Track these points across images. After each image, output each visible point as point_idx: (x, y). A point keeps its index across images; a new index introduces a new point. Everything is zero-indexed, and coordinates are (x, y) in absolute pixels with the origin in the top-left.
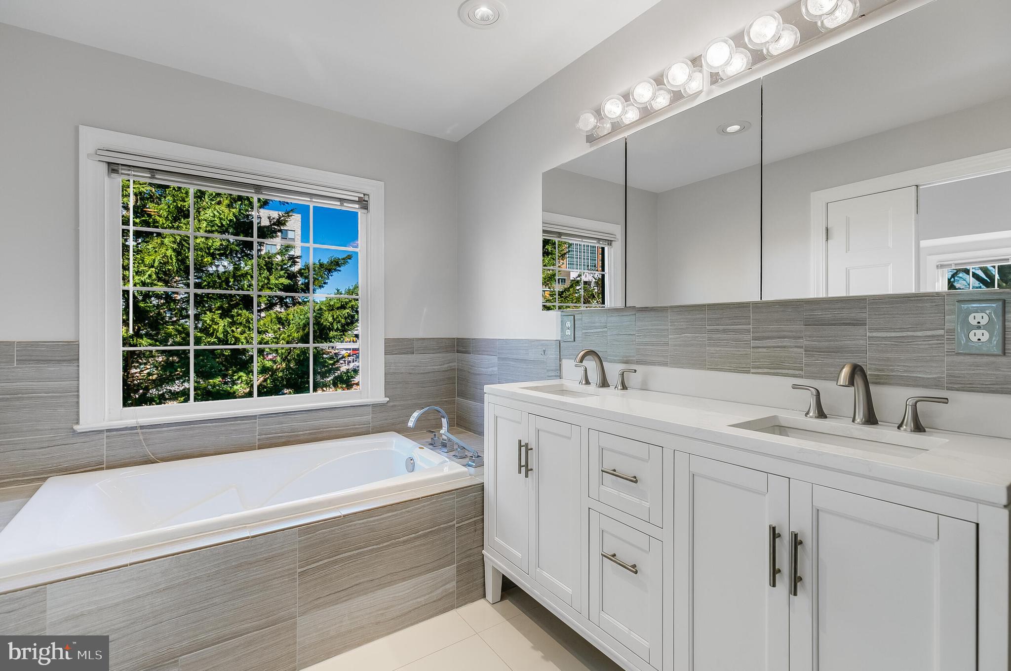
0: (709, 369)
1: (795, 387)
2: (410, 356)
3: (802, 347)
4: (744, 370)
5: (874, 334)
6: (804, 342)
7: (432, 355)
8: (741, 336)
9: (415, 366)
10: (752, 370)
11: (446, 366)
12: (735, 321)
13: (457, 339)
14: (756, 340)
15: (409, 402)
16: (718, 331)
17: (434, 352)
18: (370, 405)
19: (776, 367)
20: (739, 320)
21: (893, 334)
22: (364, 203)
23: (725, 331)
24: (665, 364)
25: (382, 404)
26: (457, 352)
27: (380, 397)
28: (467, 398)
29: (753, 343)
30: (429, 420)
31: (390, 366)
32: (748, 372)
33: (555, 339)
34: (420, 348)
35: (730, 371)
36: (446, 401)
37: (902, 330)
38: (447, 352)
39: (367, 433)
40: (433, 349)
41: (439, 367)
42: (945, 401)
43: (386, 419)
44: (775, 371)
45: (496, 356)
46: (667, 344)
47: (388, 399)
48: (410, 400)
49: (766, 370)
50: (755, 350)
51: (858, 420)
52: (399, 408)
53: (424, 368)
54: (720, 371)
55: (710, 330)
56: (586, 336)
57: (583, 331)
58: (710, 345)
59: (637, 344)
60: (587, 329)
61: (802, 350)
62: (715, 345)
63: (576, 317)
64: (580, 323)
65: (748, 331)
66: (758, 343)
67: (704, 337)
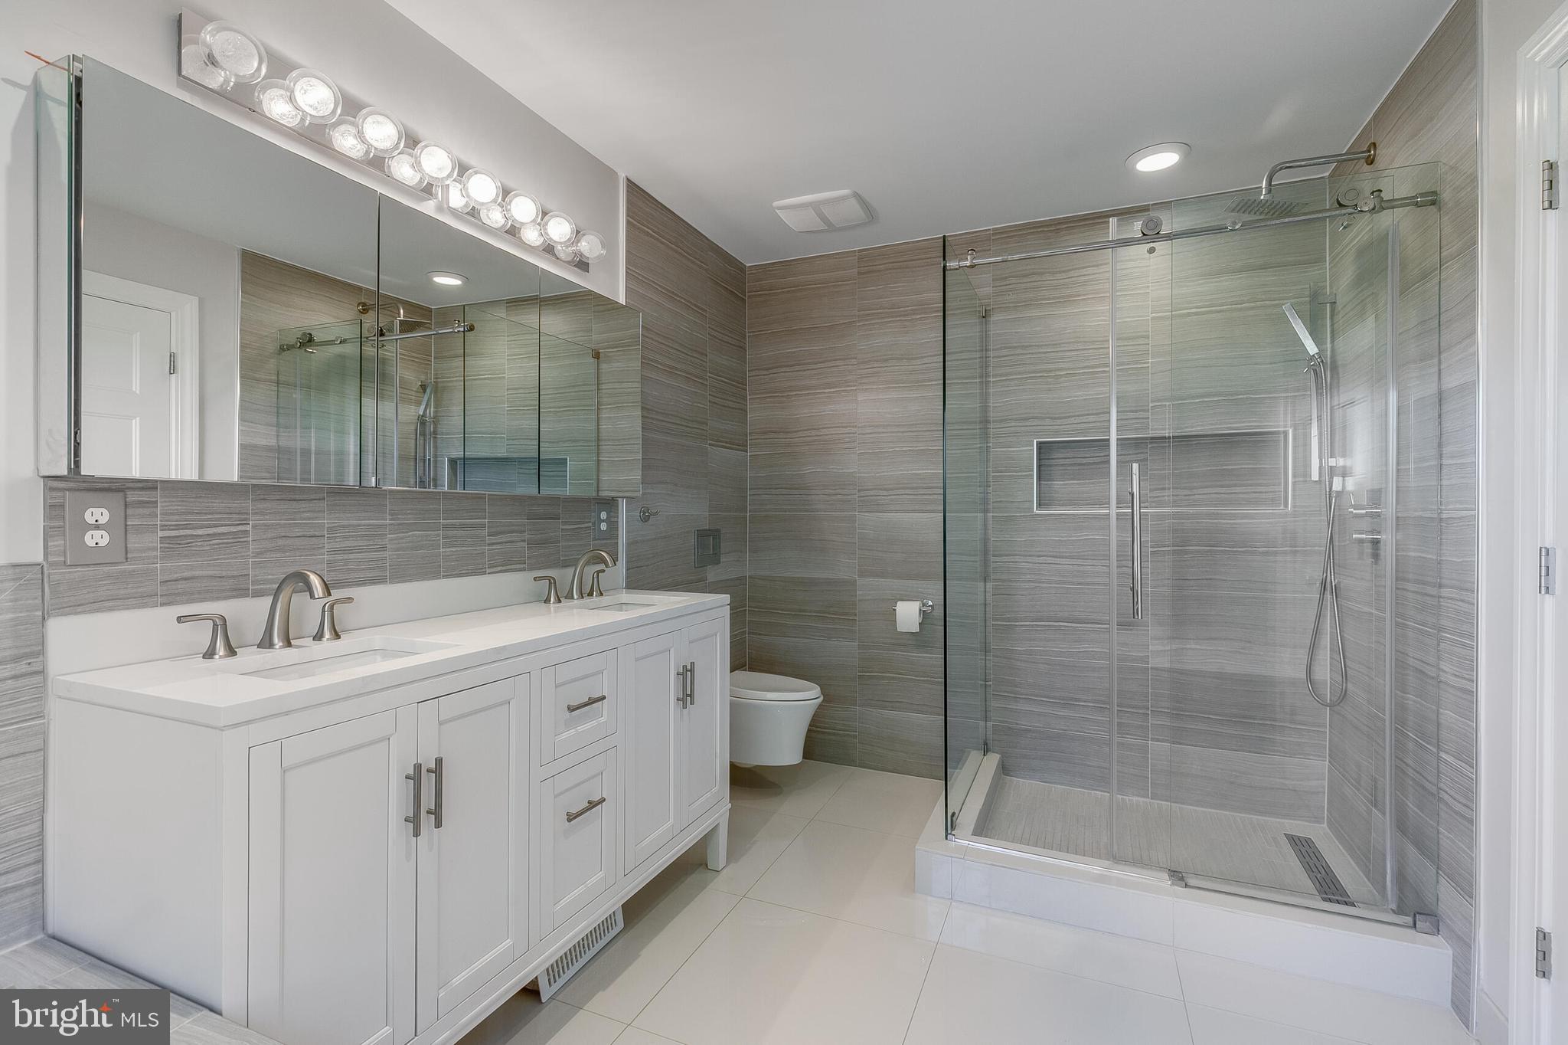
1: (536, 579)
3: (524, 541)
4: (479, 572)
5: (564, 527)
8: (477, 532)
10: (488, 571)
12: (472, 514)
14: (490, 536)
16: (453, 526)
19: (507, 564)
20: (477, 514)
23: (462, 526)
24: (382, 581)
29: (488, 540)
32: (484, 573)
33: (18, 561)
35: (467, 575)
37: (576, 523)
44: (508, 567)
46: (384, 548)
49: (499, 569)
50: (490, 547)
54: (458, 577)
55: (445, 526)
56: (172, 546)
57: (160, 534)
58: (445, 546)
59: (331, 552)
60: (178, 527)
61: (525, 545)
62: (453, 546)
63: (132, 496)
64: (146, 511)
65: (483, 525)
66: (494, 539)
67: (438, 535)
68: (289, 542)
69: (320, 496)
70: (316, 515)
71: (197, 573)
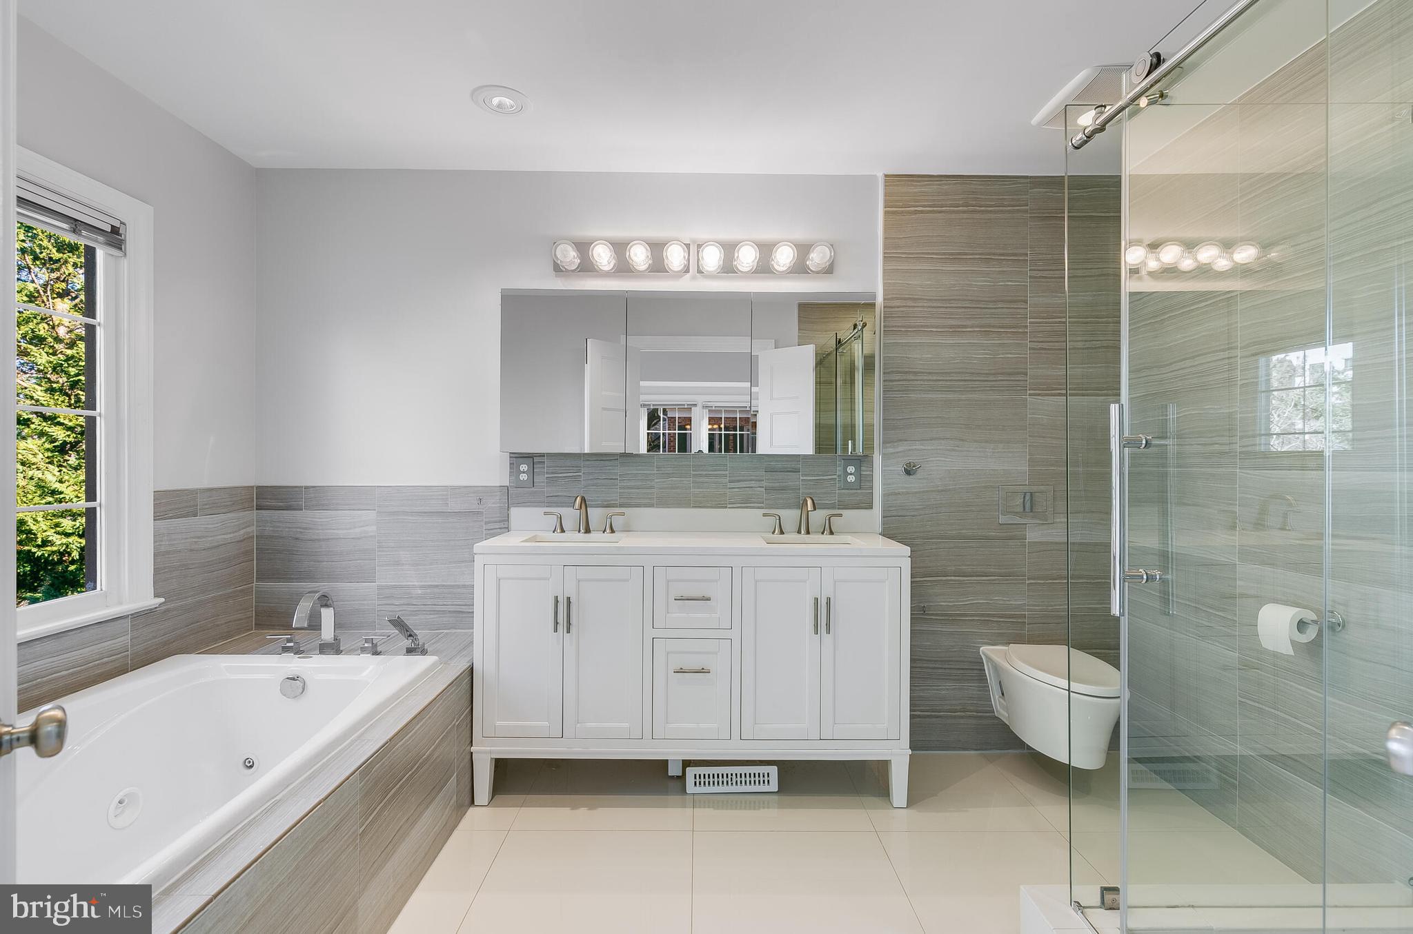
0: (693, 507)
1: (764, 515)
2: (192, 520)
3: (763, 487)
4: (722, 506)
5: (805, 478)
6: (764, 484)
7: (222, 516)
8: (720, 480)
9: (199, 538)
10: (728, 506)
11: (242, 532)
13: (258, 487)
14: (731, 482)
15: (190, 600)
16: (701, 475)
17: (224, 511)
18: (127, 617)
19: (746, 502)
21: (814, 478)
22: (115, 237)
23: (708, 476)
24: (651, 506)
25: (147, 610)
26: (257, 509)
27: (146, 598)
28: (290, 580)
29: (729, 485)
30: (218, 625)
31: (162, 541)
32: (725, 507)
33: (498, 485)
34: (206, 505)
35: (711, 507)
36: (241, 591)
37: (818, 475)
38: (244, 509)
39: (121, 670)
40: (224, 506)
41: (232, 535)
42: (840, 515)
43: (155, 637)
44: (746, 505)
45: (375, 510)
46: (652, 487)
47: (162, 600)
48: (192, 596)
49: (739, 505)
50: (730, 490)
51: (803, 532)
52: (175, 612)
53: (212, 538)
54: (704, 508)
55: (694, 475)
56: (551, 481)
57: (546, 476)
58: (694, 487)
59: (621, 488)
60: (553, 473)
61: (763, 489)
62: (699, 488)
63: (536, 460)
64: (541, 466)
65: (726, 475)
66: (732, 485)
67: (689, 481)
68: (599, 481)
69: (616, 458)
70: (614, 468)
71: (559, 494)
